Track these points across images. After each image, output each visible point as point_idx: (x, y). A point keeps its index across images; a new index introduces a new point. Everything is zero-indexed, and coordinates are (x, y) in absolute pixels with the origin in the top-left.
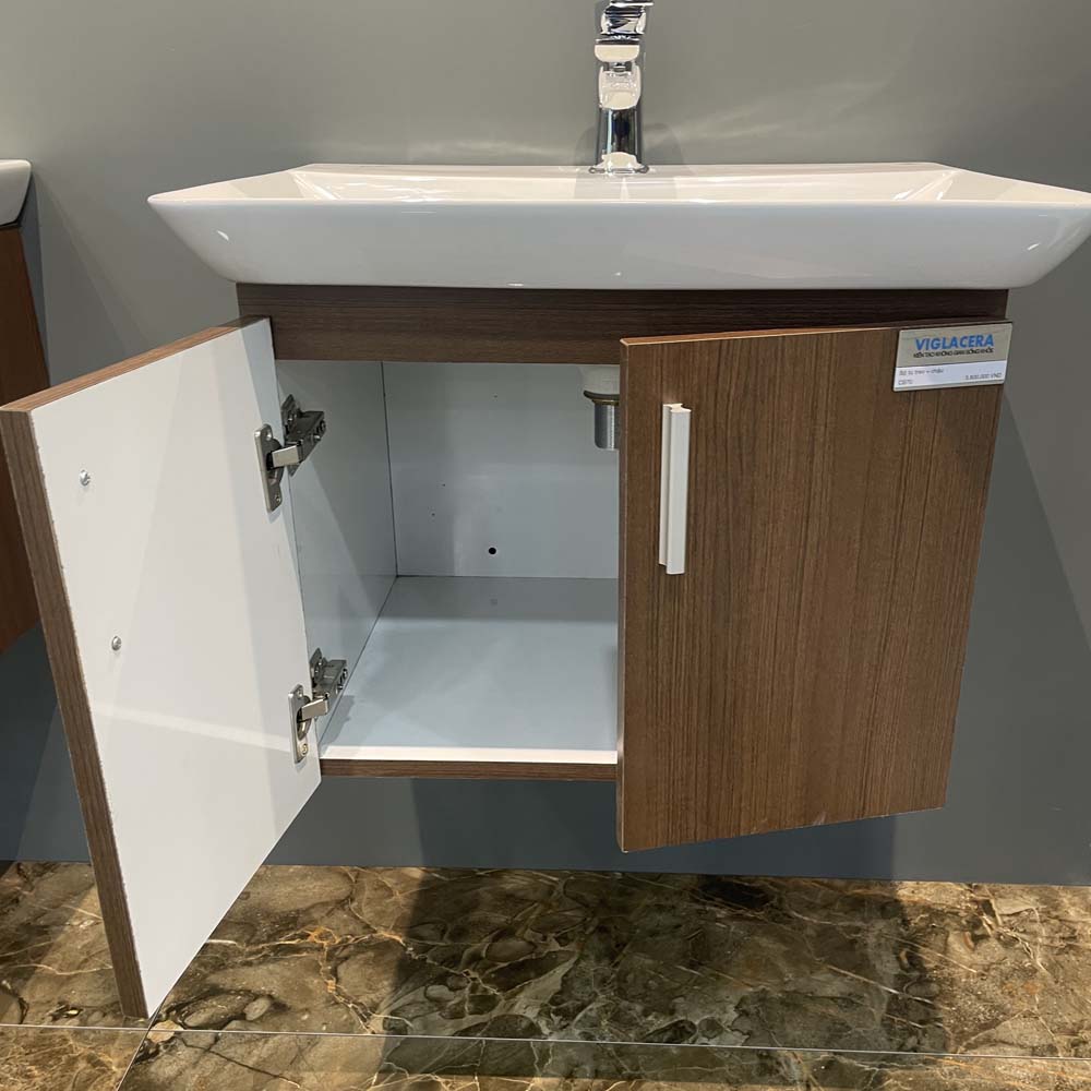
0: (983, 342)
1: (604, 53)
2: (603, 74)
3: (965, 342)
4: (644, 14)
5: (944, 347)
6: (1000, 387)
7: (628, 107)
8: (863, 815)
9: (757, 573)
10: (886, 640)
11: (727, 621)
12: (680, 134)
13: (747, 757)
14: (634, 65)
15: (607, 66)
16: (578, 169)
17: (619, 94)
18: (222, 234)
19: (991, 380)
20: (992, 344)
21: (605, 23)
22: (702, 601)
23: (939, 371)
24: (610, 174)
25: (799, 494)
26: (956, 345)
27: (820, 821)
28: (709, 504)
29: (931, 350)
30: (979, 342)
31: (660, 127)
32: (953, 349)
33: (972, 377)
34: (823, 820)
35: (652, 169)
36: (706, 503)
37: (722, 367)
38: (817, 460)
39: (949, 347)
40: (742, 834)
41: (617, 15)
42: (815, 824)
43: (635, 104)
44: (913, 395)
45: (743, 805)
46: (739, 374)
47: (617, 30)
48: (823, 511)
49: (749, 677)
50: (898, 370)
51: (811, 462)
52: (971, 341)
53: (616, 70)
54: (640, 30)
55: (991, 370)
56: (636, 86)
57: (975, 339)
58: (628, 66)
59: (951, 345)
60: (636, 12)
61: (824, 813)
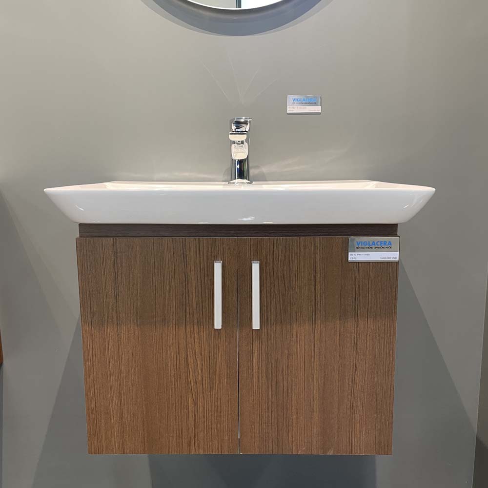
0: (387, 244)
1: (233, 137)
2: (233, 146)
3: (379, 243)
4: (249, 124)
5: (369, 245)
6: (397, 263)
7: (243, 158)
8: (351, 453)
9: (295, 333)
10: (355, 370)
11: (282, 353)
12: (264, 170)
13: (295, 417)
14: (245, 142)
15: (234, 142)
16: (224, 183)
17: (240, 153)
18: (81, 209)
19: (392, 259)
20: (391, 245)
21: (234, 127)
22: (271, 343)
23: (368, 255)
24: (237, 184)
25: (311, 301)
26: (375, 245)
27: (331, 453)
28: (272, 302)
29: (363, 246)
30: (385, 244)
31: (257, 167)
32: (373, 246)
33: (383, 258)
34: (332, 452)
35: (254, 183)
36: (271, 302)
37: (275, 248)
38: (318, 287)
39: (372, 245)
40: (294, 453)
41: (238, 124)
42: (328, 454)
43: (246, 157)
44: (357, 264)
45: (294, 439)
46: (282, 250)
47: (238, 130)
48: (322, 309)
49: (294, 379)
50: (349, 253)
51: (315, 288)
52: (381, 243)
53: (237, 144)
54: (247, 130)
55: (392, 256)
56: (247, 151)
57: (383, 243)
58: (242, 142)
59: (372, 244)
60: (246, 123)
61: (333, 449)
